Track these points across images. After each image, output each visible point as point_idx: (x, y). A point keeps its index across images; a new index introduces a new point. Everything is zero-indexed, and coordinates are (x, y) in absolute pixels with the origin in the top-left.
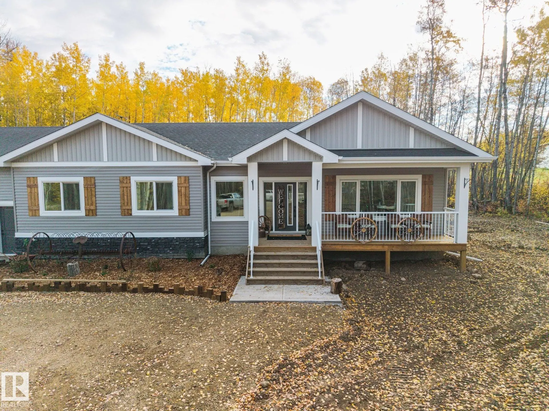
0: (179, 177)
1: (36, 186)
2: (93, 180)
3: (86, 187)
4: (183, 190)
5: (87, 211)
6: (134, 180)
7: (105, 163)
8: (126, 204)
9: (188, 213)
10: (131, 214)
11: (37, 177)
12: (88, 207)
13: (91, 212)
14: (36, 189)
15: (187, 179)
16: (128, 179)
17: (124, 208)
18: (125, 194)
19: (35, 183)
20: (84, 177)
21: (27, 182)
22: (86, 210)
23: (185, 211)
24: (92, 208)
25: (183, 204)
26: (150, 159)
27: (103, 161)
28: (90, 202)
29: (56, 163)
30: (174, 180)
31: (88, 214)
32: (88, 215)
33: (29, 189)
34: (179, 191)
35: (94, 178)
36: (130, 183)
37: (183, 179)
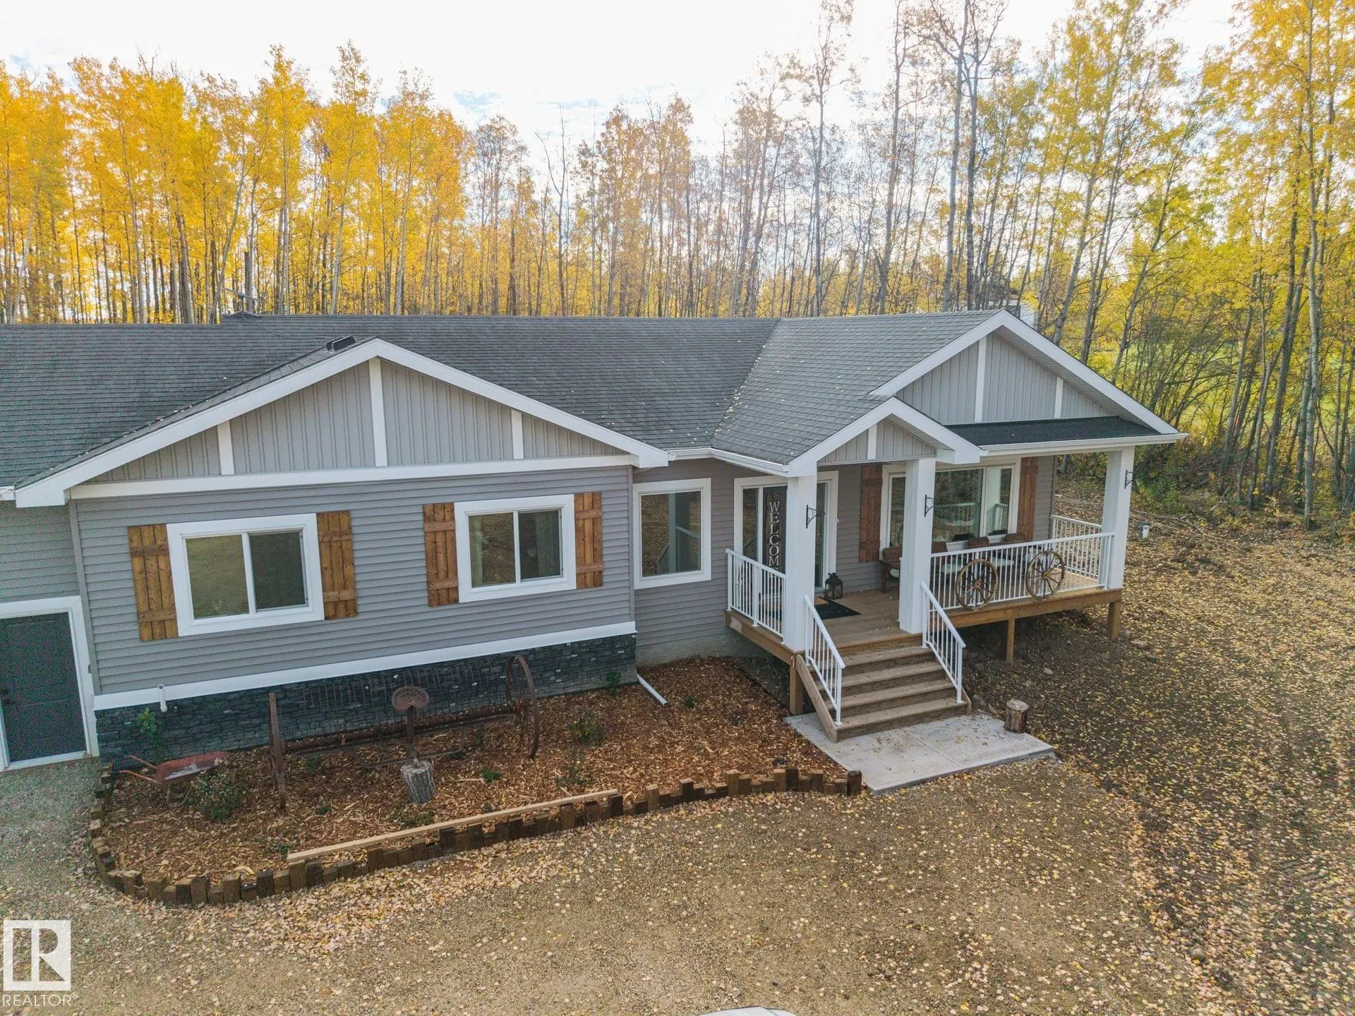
0: (578, 496)
1: (164, 551)
2: (344, 519)
3: (326, 542)
4: (588, 526)
5: (331, 607)
6: (464, 511)
7: (382, 472)
8: (442, 575)
9: (598, 581)
10: (456, 601)
11: (163, 526)
12: (333, 595)
13: (339, 608)
14: (162, 559)
15: (596, 498)
16: (449, 508)
17: (438, 585)
18: (441, 550)
19: (159, 542)
20: (318, 514)
21: (131, 541)
22: (325, 604)
23: (591, 578)
24: (346, 595)
25: (589, 559)
26: (507, 455)
27: (374, 465)
28: (338, 580)
29: (228, 479)
30: (565, 503)
31: (332, 613)
32: (335, 617)
33: (138, 562)
34: (579, 530)
35: (347, 512)
36: (453, 519)
37: (587, 500)
